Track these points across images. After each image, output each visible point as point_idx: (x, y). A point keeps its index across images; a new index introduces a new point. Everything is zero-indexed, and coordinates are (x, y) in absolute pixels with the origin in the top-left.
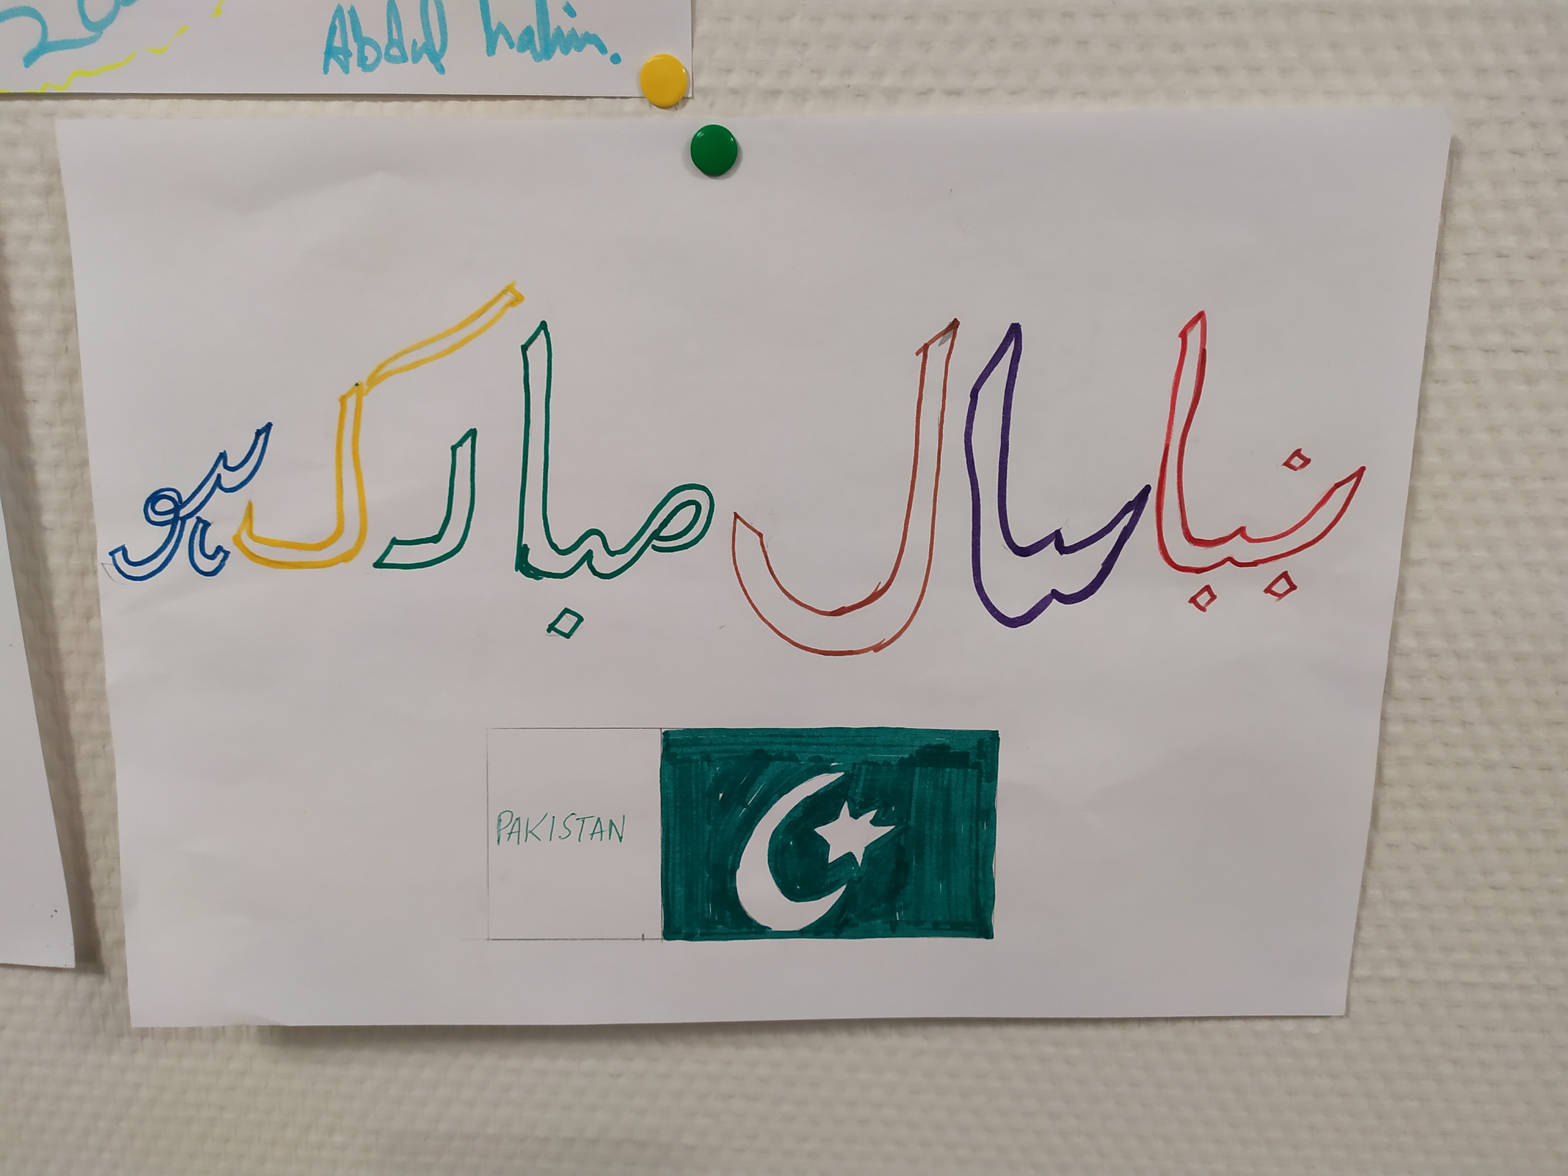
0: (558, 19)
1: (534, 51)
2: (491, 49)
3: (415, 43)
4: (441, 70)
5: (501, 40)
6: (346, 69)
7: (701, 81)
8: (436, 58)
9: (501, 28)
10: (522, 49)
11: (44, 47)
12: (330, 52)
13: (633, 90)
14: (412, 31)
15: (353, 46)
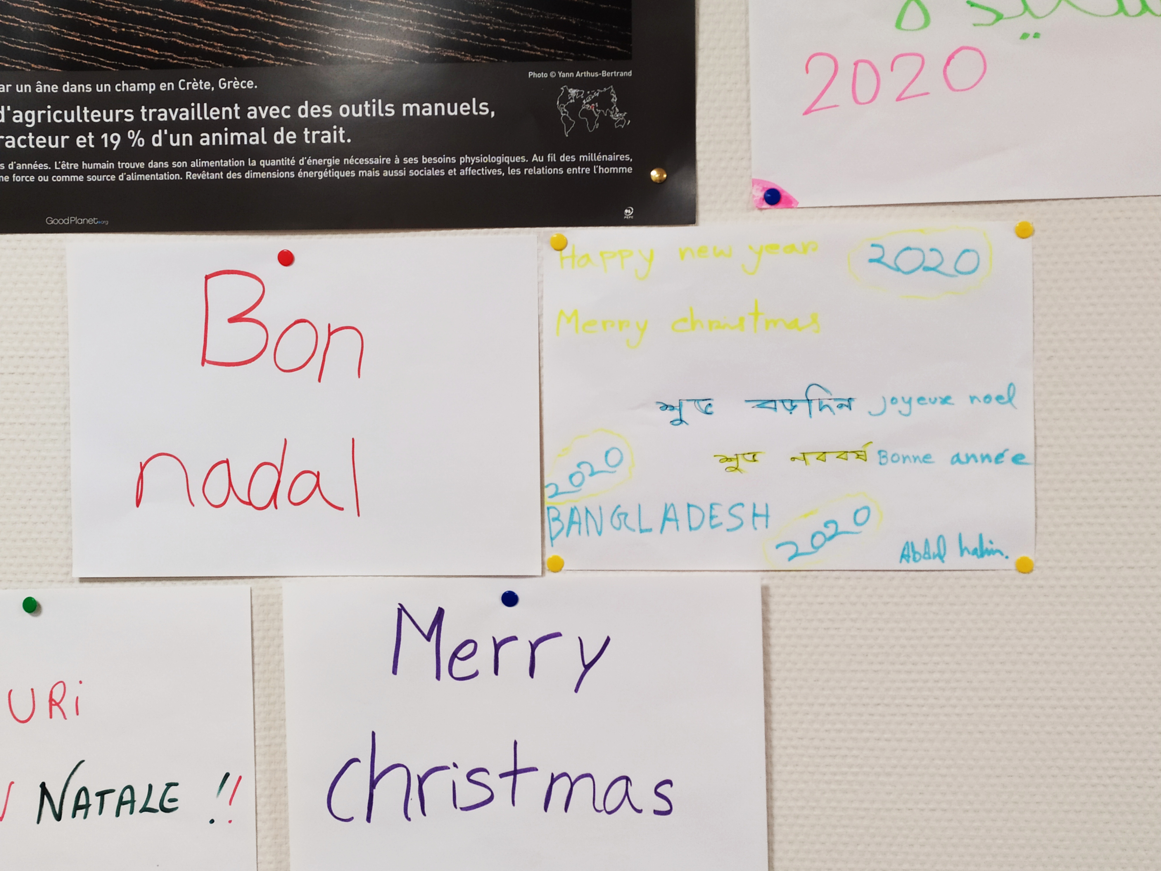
0: (987, 545)
1: (977, 555)
2: (962, 554)
3: (934, 553)
4: (943, 562)
5: (966, 553)
6: (908, 561)
7: (1038, 564)
8: (941, 558)
9: (966, 548)
10: (973, 555)
11: (796, 555)
12: (903, 556)
13: (1012, 566)
14: (933, 549)
15: (911, 554)
